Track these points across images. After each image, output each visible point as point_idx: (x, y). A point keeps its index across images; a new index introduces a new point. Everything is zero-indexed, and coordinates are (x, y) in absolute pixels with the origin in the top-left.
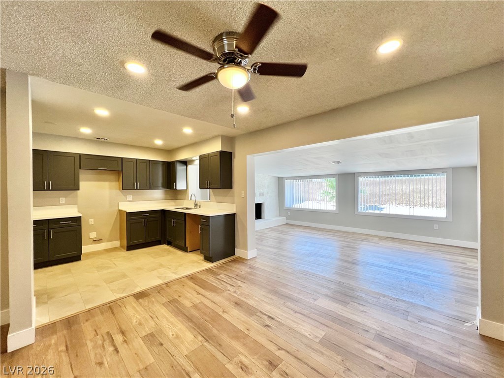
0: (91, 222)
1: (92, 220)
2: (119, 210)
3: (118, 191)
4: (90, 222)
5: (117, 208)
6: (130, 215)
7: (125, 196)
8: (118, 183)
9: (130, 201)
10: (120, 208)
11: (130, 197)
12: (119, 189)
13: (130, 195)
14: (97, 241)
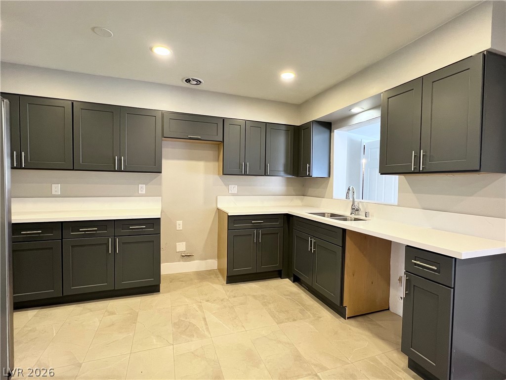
0: (180, 225)
1: (180, 222)
2: (218, 209)
3: (217, 176)
4: (178, 226)
5: (215, 206)
6: (234, 220)
7: (227, 185)
8: (217, 164)
9: (233, 195)
10: (220, 206)
11: (234, 189)
12: (218, 174)
13: (235, 185)
14: (187, 257)
